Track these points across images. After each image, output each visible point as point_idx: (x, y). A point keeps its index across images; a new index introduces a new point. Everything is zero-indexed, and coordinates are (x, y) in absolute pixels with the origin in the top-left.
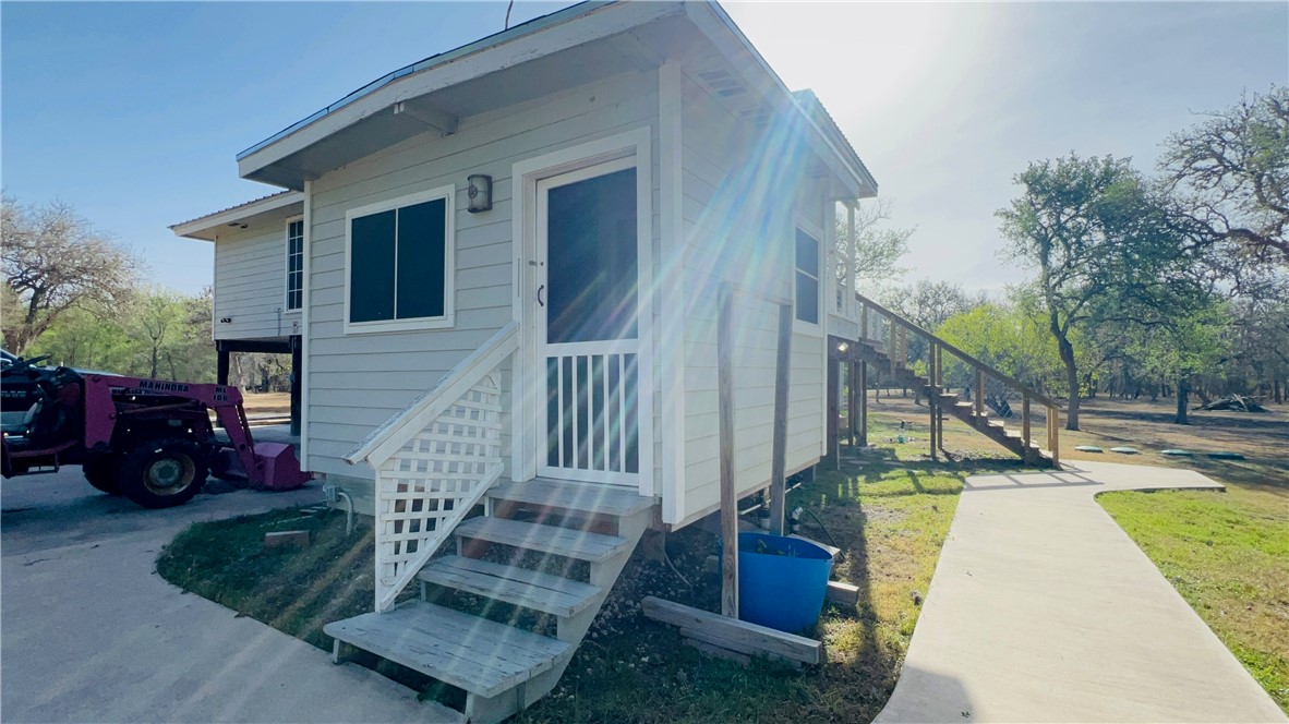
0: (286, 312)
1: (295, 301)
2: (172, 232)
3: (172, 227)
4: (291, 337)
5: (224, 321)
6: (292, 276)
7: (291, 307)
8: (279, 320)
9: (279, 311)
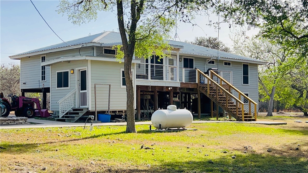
0: (41, 81)
1: (43, 78)
2: (10, 58)
3: (10, 57)
4: (42, 88)
5: (24, 84)
6: (42, 71)
7: (42, 80)
8: (39, 83)
9: (39, 81)
